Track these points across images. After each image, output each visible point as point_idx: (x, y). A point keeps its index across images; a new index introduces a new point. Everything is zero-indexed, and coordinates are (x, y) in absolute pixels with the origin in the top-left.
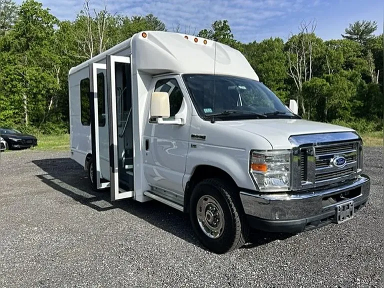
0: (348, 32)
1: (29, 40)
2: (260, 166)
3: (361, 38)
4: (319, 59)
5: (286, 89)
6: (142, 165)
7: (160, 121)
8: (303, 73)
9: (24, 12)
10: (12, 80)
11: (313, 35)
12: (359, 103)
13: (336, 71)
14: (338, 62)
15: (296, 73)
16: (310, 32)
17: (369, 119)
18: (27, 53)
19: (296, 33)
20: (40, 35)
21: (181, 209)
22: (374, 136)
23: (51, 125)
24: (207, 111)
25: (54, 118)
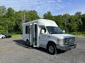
0: (76, 14)
1: (9, 15)
2: (59, 41)
3: (78, 15)
4: (70, 19)
5: (63, 25)
6: (38, 41)
7: (43, 34)
8: (66, 22)
9: (8, 10)
10: (5, 23)
11: (68, 14)
12: (78, 28)
13: (73, 22)
14: (74, 20)
15: (65, 22)
16: (67, 14)
17: (81, 32)
18: (9, 18)
19: (65, 14)
20: (12, 14)
21: (46, 48)
22: (81, 36)
23: (13, 33)
24: (50, 32)
25: (13, 31)
